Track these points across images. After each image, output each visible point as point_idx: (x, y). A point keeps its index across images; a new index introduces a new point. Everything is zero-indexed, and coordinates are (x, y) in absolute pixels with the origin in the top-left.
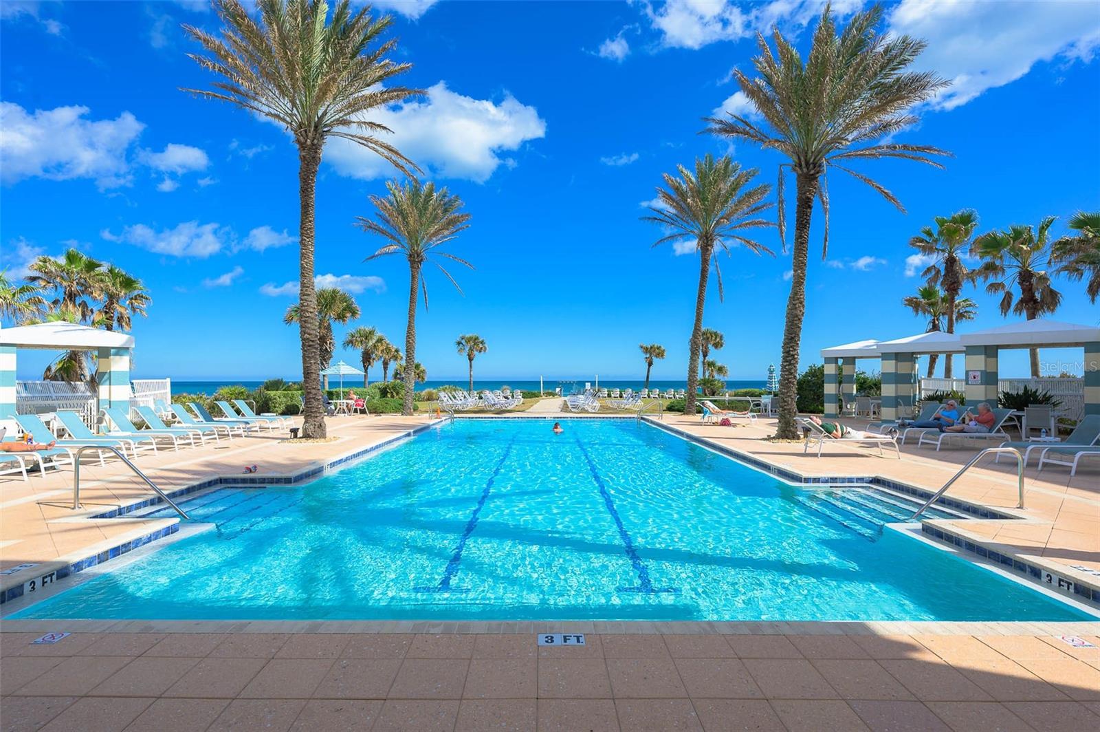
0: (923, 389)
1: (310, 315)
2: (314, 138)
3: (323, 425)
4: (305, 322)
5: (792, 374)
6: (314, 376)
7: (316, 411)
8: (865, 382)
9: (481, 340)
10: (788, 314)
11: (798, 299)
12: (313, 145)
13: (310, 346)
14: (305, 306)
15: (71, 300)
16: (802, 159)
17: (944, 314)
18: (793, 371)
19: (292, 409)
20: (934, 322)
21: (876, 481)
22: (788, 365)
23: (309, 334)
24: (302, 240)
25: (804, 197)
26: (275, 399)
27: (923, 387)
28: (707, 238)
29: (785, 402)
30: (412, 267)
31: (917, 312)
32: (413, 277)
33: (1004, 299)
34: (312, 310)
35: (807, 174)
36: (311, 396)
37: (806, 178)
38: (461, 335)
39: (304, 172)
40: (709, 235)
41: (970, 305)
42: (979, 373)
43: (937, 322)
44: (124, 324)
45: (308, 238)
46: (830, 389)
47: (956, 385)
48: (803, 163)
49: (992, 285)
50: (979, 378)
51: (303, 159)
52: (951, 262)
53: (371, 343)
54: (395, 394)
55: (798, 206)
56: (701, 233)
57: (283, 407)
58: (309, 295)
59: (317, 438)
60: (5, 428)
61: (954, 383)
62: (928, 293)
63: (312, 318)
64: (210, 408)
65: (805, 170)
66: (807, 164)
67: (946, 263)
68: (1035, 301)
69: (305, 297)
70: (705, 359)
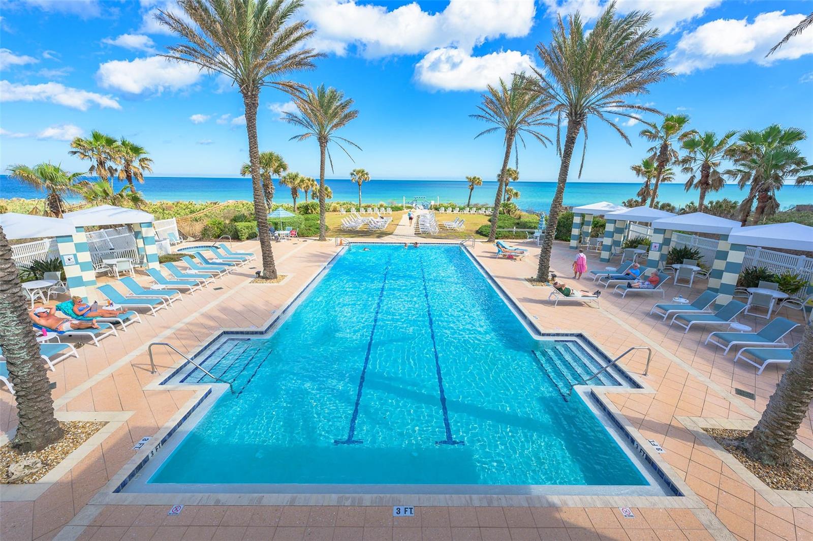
0: (631, 230)
1: (261, 207)
2: (253, 91)
3: (274, 270)
4: (258, 211)
5: (549, 246)
6: (267, 244)
7: (270, 264)
8: (598, 223)
9: (366, 172)
10: (551, 210)
11: (558, 202)
12: (253, 95)
13: (262, 226)
14: (257, 202)
15: (102, 167)
16: (573, 111)
17: (654, 177)
18: (550, 244)
19: (253, 235)
20: (647, 183)
21: (580, 336)
22: (548, 241)
23: (262, 219)
24: (251, 160)
25: (571, 136)
26: (241, 231)
27: (631, 229)
28: (512, 131)
29: (543, 261)
30: (321, 146)
31: (639, 175)
32: (322, 153)
33: (688, 181)
34: (262, 205)
35: (575, 121)
36: (266, 255)
37: (574, 123)
38: (353, 169)
39: (248, 114)
40: (513, 129)
41: (671, 174)
42: (658, 244)
43: (649, 183)
44: (138, 178)
45: (255, 159)
46: (575, 232)
47: (650, 231)
48: (573, 114)
49: (685, 169)
50: (658, 248)
51: (247, 105)
52: (665, 147)
53: (296, 183)
54: (313, 210)
55: (567, 141)
56: (508, 126)
57: (247, 235)
58: (259, 195)
59: (272, 279)
60: (96, 302)
61: (649, 230)
62: (647, 164)
63: (263, 210)
64: (202, 235)
65: (574, 118)
66: (576, 114)
67: (661, 148)
68: (708, 184)
69: (257, 197)
70: (506, 187)
